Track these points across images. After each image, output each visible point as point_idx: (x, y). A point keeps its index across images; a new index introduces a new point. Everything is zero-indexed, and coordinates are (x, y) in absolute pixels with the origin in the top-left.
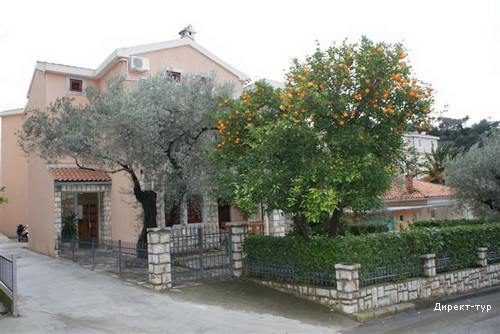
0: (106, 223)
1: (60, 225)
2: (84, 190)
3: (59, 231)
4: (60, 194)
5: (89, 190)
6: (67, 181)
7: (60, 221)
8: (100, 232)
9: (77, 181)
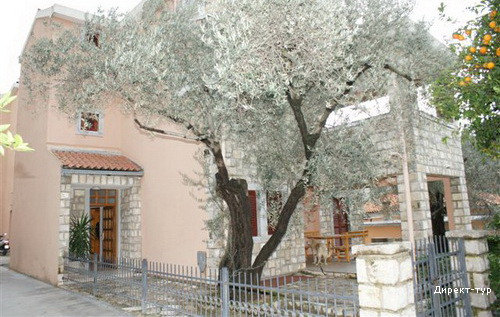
0: (134, 234)
1: (67, 236)
2: (104, 183)
3: (66, 244)
4: (68, 187)
5: (110, 182)
6: (81, 168)
7: (67, 228)
8: (119, 246)
9: (95, 169)
